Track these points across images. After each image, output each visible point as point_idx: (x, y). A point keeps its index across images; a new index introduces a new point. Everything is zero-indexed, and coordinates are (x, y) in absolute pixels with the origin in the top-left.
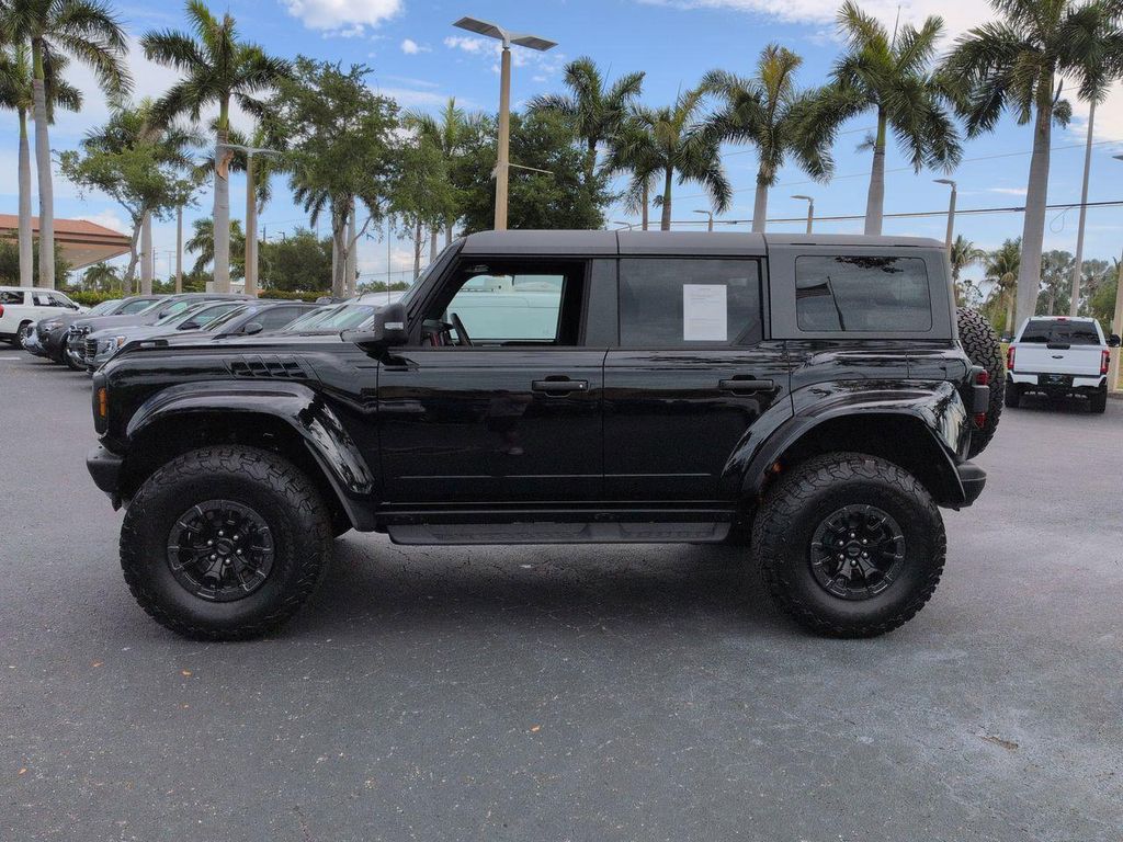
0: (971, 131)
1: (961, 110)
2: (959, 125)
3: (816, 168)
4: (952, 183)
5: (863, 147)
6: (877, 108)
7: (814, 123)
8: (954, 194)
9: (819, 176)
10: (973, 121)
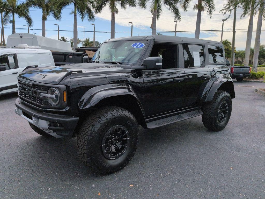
0: (96, 12)
1: (94, 7)
2: (93, 10)
3: (57, 17)
4: (94, 25)
5: (72, 13)
6: (74, 4)
7: (60, 5)
8: (94, 27)
9: (58, 19)
10: (96, 10)
